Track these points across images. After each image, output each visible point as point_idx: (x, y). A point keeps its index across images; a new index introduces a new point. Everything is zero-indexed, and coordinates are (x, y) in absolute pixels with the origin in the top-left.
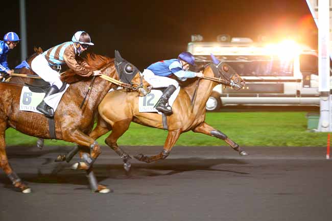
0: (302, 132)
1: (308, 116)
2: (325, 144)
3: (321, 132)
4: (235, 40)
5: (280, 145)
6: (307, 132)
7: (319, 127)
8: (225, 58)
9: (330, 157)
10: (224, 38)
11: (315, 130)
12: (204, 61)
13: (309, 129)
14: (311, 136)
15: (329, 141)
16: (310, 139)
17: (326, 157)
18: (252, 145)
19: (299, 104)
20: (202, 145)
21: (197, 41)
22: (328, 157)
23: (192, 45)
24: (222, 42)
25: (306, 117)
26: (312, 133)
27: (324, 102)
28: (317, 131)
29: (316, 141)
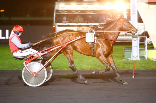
0: (120, 60)
3: (132, 60)
6: (124, 60)
7: (132, 57)
8: (79, 11)
9: (134, 77)
12: (66, 13)
13: (125, 58)
14: (126, 63)
16: (125, 65)
17: (132, 77)
18: (88, 69)
19: (126, 40)
20: (57, 69)
22: (133, 77)
23: (58, 3)
26: (127, 61)
27: (134, 41)
28: (130, 60)
29: (128, 66)
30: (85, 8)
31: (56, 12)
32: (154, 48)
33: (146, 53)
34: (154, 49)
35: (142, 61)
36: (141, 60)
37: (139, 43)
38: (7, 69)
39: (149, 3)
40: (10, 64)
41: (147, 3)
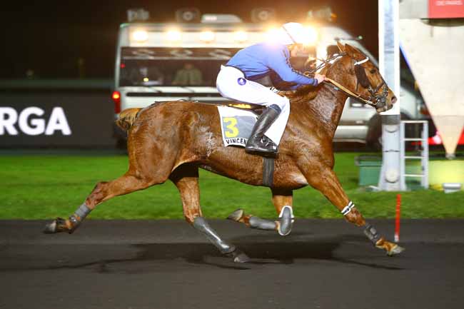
1: (360, 160)
2: (390, 213)
3: (384, 191)
4: (208, 18)
5: (308, 216)
6: (358, 191)
7: (381, 182)
8: (190, 53)
10: (188, 15)
11: (372, 187)
12: (152, 58)
13: (363, 186)
14: (366, 200)
15: (398, 208)
16: (364, 204)
20: (161, 217)
21: (137, 21)
22: (397, 238)
23: (127, 27)
24: (184, 21)
25: (357, 163)
26: (367, 193)
27: (390, 134)
28: (377, 190)
29: (374, 208)
30: (208, 42)
31: (122, 55)
32: (447, 156)
33: (423, 169)
34: (447, 159)
35: (414, 192)
36: (410, 190)
37: (403, 140)
38: (15, 217)
39: (433, 22)
40: (22, 201)
41: (426, 21)
